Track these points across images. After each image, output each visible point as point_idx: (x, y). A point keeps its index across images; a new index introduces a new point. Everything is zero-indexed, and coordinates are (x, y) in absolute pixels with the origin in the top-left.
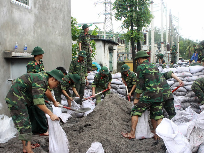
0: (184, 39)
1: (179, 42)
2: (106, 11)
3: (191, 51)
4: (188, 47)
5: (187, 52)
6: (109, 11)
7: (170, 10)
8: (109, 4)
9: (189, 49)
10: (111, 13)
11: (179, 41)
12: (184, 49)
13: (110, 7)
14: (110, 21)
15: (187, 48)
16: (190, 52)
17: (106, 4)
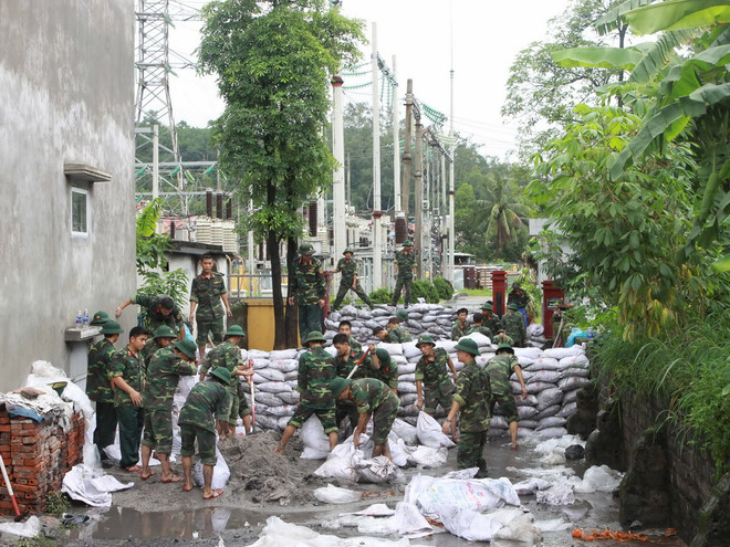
0: (489, 161)
1: (452, 193)
2: (144, 51)
3: (506, 224)
4: (495, 209)
5: (491, 231)
6: (157, 55)
7: (410, 82)
8: (158, 23)
9: (498, 218)
10: (167, 62)
11: (452, 189)
12: (479, 217)
13: (163, 35)
14: (163, 96)
15: (493, 214)
16: (501, 229)
17: (144, 20)
